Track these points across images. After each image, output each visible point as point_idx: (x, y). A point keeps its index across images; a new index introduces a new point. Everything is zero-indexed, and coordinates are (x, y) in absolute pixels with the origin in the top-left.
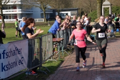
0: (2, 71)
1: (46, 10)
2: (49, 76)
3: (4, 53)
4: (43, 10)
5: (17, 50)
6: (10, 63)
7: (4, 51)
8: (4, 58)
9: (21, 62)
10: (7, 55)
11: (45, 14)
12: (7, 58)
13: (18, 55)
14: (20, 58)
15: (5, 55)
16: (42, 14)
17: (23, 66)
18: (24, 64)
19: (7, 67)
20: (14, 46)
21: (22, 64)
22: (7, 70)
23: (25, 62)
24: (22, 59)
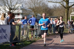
5: (3, 30)
13: (4, 33)
14: (5, 35)
17: (7, 40)
20: (1, 27)
21: (6, 38)
23: (8, 38)
24: (6, 36)
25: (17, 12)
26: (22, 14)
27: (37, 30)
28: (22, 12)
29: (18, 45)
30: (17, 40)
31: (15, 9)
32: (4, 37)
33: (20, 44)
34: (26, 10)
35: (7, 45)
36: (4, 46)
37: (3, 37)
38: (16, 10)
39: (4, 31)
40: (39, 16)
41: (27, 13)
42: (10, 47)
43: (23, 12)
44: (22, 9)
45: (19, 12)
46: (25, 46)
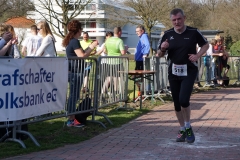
0: (12, 107)
3: (15, 75)
5: (45, 73)
6: (29, 95)
7: (17, 71)
8: (15, 84)
9: (51, 97)
13: (46, 84)
14: (50, 90)
17: (56, 105)
18: (58, 101)
19: (21, 102)
21: (53, 100)
22: (21, 107)
23: (60, 99)
24: (54, 92)
25: (88, 17)
26: (104, 23)
27: (153, 73)
28: (103, 16)
29: (93, 122)
30: (90, 107)
31: (83, 8)
32: (49, 96)
33: (100, 120)
34: (116, 10)
35: (56, 123)
36: (48, 124)
37: (45, 98)
38: (85, 11)
39: (49, 77)
40: (158, 29)
41: (118, 18)
42: (67, 129)
43: (108, 17)
44: (103, 7)
45: (93, 17)
46: (114, 126)
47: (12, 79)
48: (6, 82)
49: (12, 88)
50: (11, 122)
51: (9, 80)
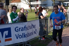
0: (24, 37)
1: (55, 1)
2: (52, 40)
3: (25, 28)
4: (54, 1)
5: (33, 25)
6: (29, 33)
7: (25, 26)
8: (25, 30)
10: (27, 28)
11: (55, 4)
12: (26, 30)
13: (34, 29)
15: (26, 28)
16: (53, 4)
17: (37, 34)
19: (27, 35)
20: (31, 23)
21: (36, 33)
22: (27, 37)
24: (36, 31)
32: (35, 32)
47: (24, 29)
48: (22, 30)
49: (24, 32)
50: (24, 42)
51: (23, 29)
